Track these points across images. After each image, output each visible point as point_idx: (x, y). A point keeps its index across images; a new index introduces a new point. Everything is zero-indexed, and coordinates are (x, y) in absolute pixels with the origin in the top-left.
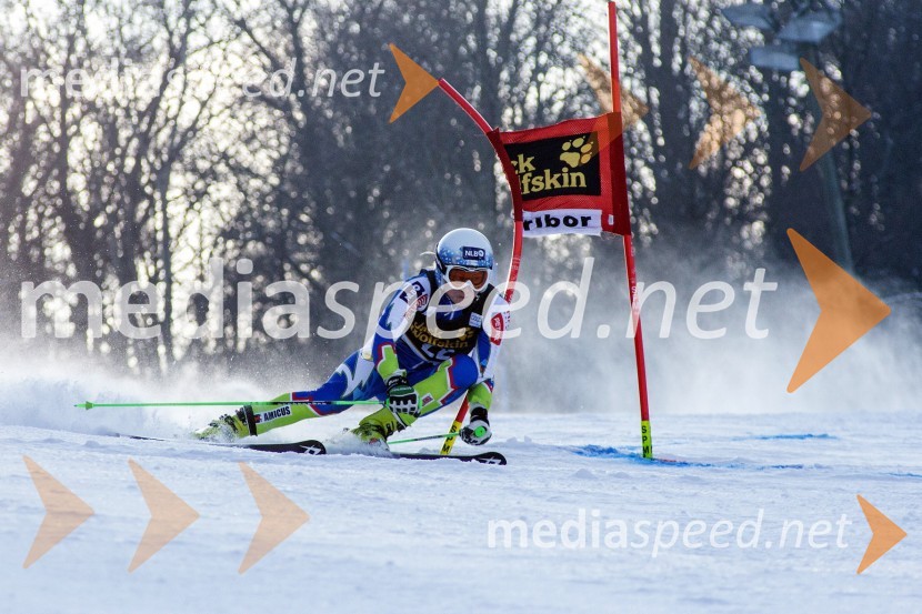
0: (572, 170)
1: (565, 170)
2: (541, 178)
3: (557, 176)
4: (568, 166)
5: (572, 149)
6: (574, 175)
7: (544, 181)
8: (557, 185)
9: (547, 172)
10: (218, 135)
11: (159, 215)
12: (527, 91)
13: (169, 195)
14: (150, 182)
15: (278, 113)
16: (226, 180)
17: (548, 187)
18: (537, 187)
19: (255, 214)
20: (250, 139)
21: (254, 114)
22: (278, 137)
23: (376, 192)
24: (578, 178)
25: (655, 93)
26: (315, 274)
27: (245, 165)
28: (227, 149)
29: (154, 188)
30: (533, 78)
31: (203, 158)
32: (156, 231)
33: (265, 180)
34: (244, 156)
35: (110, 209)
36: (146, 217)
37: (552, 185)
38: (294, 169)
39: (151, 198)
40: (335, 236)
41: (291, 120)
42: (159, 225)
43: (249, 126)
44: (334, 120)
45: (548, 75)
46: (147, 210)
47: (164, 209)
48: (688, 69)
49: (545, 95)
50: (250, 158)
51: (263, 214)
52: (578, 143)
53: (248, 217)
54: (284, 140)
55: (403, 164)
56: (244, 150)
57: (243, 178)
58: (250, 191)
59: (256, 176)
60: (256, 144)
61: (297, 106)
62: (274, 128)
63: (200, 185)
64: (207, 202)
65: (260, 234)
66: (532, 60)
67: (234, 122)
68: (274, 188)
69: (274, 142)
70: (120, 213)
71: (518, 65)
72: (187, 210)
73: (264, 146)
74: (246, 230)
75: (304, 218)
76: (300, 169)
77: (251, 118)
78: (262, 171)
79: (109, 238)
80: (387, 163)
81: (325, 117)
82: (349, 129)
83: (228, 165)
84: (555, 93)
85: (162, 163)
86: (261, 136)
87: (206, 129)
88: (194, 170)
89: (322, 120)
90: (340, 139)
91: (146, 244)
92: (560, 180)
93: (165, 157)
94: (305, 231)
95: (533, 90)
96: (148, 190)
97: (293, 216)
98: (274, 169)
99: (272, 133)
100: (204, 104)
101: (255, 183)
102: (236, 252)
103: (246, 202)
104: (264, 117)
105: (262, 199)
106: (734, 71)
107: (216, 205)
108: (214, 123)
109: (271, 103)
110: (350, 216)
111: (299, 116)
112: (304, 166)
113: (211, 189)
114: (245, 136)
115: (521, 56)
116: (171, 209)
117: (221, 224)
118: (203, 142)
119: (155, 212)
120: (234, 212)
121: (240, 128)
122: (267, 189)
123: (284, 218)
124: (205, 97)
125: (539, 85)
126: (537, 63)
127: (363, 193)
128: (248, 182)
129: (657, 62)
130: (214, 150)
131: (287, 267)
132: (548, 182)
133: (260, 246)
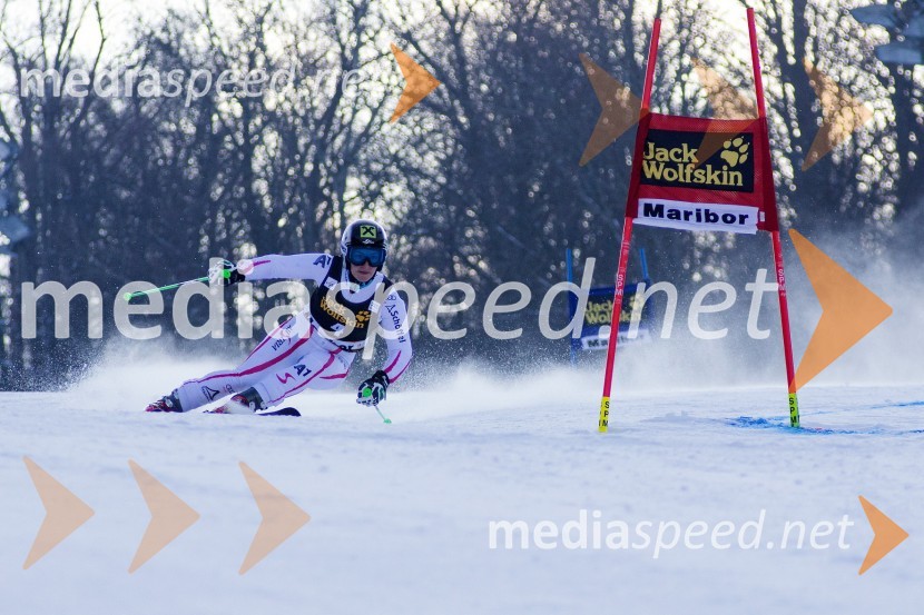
0: (730, 169)
1: (725, 168)
2: (703, 172)
3: (717, 173)
4: (728, 165)
5: (732, 148)
6: (732, 174)
7: (705, 175)
8: (717, 182)
9: (709, 167)
10: (389, 140)
11: (337, 215)
12: (671, 90)
13: (346, 196)
14: (327, 184)
15: (443, 117)
16: (398, 180)
17: (709, 182)
18: (699, 179)
19: (426, 211)
20: (417, 142)
21: (421, 119)
22: (444, 140)
23: (536, 188)
24: (736, 177)
25: (790, 88)
26: (482, 265)
27: (415, 166)
28: (397, 152)
29: (331, 191)
30: (678, 78)
31: (377, 161)
32: (334, 229)
33: (434, 180)
34: (414, 157)
35: (291, 211)
36: (325, 217)
37: (713, 181)
38: (460, 168)
39: (329, 200)
40: (500, 229)
41: (455, 123)
42: (337, 224)
43: (417, 130)
44: (494, 123)
45: (691, 74)
46: (326, 210)
47: (341, 210)
48: (820, 67)
49: (689, 94)
50: (419, 160)
51: (433, 211)
52: (738, 142)
53: (419, 214)
54: (450, 142)
55: (559, 161)
56: (413, 153)
57: (413, 179)
58: (420, 190)
59: (426, 176)
60: (425, 147)
61: (460, 111)
62: (440, 132)
63: (373, 186)
64: (380, 202)
65: (431, 230)
66: (676, 61)
67: (404, 128)
68: (442, 186)
69: (440, 145)
70: (301, 214)
71: (663, 67)
72: (362, 210)
73: (433, 148)
74: (418, 226)
75: (471, 213)
76: (465, 168)
77: (419, 123)
78: (431, 171)
79: (292, 238)
80: (545, 161)
81: (487, 120)
82: (510, 131)
83: (398, 167)
84: (697, 91)
85: (339, 166)
86: (428, 140)
87: (378, 135)
88: (368, 173)
89: (483, 122)
90: (501, 139)
91: (325, 242)
92: (720, 177)
93: (341, 161)
94: (472, 226)
95: (678, 89)
96: (326, 192)
97: (460, 212)
98: (440, 169)
99: (439, 136)
100: (375, 112)
101: (424, 183)
102: (409, 246)
103: (415, 200)
104: (430, 123)
105: (431, 197)
106: (862, 66)
107: (389, 204)
108: (386, 128)
109: (436, 109)
110: (513, 211)
111: (463, 120)
112: (469, 166)
113: (385, 189)
114: (413, 140)
115: (666, 58)
116: (348, 209)
117: (394, 221)
118: (375, 146)
119: (333, 212)
120: (406, 210)
121: (409, 132)
122: (435, 188)
123: (453, 215)
124: (376, 105)
125: (683, 84)
126: (681, 64)
127: (525, 188)
128: (418, 182)
129: (792, 60)
130: (386, 153)
131: (456, 258)
132: (710, 177)
133: (431, 241)
